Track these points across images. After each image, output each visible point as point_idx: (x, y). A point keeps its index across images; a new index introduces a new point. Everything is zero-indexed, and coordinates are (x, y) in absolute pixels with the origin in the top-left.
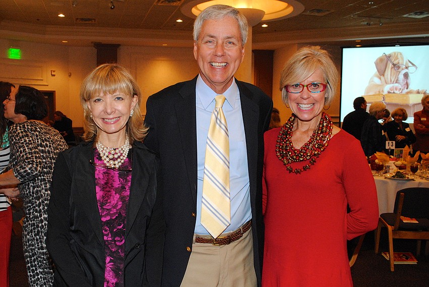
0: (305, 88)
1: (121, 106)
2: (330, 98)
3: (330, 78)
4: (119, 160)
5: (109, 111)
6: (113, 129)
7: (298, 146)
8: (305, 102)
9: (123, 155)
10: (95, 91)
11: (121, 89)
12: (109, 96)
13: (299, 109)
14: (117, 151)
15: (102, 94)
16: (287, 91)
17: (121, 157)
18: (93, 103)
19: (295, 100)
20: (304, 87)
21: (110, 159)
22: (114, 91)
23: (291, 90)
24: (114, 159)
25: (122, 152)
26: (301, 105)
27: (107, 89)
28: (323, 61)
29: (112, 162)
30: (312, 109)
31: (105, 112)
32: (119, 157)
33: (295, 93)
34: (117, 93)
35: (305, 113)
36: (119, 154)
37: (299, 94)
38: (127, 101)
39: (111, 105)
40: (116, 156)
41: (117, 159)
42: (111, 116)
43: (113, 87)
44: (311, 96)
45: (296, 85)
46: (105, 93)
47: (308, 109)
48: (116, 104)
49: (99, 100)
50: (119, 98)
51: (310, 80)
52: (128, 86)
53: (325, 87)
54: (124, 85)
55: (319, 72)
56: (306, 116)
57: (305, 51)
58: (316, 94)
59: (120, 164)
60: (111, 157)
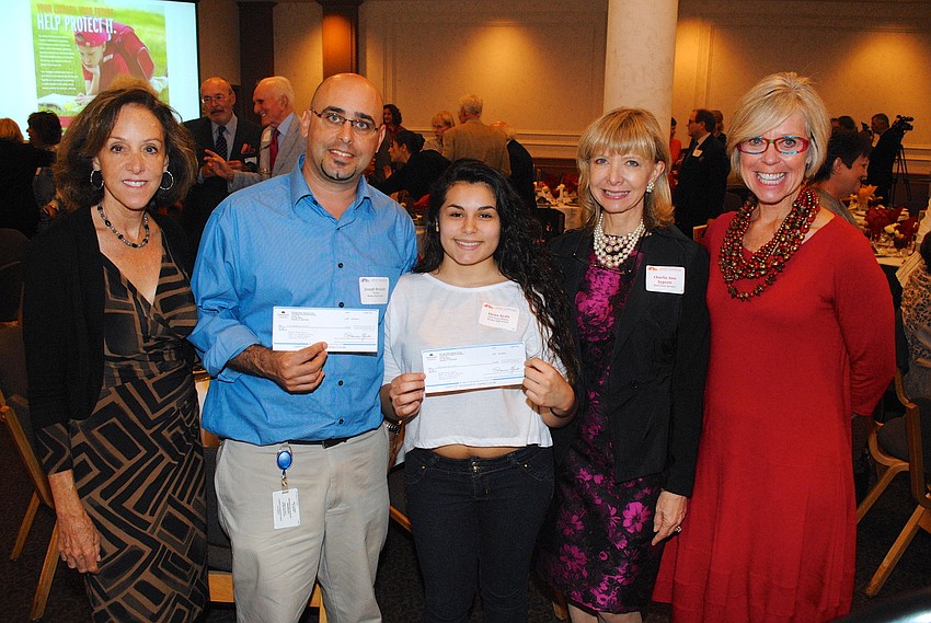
0: (772, 145)
1: (632, 176)
2: (814, 165)
3: (817, 129)
4: (621, 255)
5: (613, 180)
6: (617, 206)
7: (754, 248)
8: (770, 169)
9: (628, 246)
10: (598, 147)
11: (636, 148)
12: (617, 157)
13: (759, 182)
14: (620, 241)
15: (607, 154)
16: (740, 150)
17: (625, 251)
18: (593, 165)
19: (751, 166)
20: (768, 143)
21: (608, 254)
22: (627, 151)
23: (747, 148)
24: (613, 253)
25: (626, 242)
26: (763, 176)
27: (616, 146)
28: (806, 100)
29: (609, 258)
30: (782, 183)
31: (608, 181)
32: (621, 250)
33: (753, 155)
34: (630, 155)
35: (768, 190)
36: (622, 246)
37: (761, 156)
38: (644, 169)
39: (618, 171)
40: (617, 249)
41: (617, 253)
42: (616, 189)
43: (625, 145)
44: (780, 159)
45: (755, 139)
46: (612, 152)
47: (774, 182)
48: (625, 170)
49: (603, 161)
50: (633, 163)
51: (781, 131)
52: (648, 147)
53: (806, 143)
54: (643, 144)
55: (797, 117)
56: (770, 196)
57: (777, 81)
58: (791, 156)
59: (621, 261)
60: (609, 249)
